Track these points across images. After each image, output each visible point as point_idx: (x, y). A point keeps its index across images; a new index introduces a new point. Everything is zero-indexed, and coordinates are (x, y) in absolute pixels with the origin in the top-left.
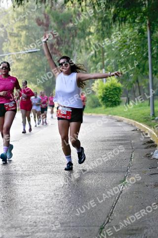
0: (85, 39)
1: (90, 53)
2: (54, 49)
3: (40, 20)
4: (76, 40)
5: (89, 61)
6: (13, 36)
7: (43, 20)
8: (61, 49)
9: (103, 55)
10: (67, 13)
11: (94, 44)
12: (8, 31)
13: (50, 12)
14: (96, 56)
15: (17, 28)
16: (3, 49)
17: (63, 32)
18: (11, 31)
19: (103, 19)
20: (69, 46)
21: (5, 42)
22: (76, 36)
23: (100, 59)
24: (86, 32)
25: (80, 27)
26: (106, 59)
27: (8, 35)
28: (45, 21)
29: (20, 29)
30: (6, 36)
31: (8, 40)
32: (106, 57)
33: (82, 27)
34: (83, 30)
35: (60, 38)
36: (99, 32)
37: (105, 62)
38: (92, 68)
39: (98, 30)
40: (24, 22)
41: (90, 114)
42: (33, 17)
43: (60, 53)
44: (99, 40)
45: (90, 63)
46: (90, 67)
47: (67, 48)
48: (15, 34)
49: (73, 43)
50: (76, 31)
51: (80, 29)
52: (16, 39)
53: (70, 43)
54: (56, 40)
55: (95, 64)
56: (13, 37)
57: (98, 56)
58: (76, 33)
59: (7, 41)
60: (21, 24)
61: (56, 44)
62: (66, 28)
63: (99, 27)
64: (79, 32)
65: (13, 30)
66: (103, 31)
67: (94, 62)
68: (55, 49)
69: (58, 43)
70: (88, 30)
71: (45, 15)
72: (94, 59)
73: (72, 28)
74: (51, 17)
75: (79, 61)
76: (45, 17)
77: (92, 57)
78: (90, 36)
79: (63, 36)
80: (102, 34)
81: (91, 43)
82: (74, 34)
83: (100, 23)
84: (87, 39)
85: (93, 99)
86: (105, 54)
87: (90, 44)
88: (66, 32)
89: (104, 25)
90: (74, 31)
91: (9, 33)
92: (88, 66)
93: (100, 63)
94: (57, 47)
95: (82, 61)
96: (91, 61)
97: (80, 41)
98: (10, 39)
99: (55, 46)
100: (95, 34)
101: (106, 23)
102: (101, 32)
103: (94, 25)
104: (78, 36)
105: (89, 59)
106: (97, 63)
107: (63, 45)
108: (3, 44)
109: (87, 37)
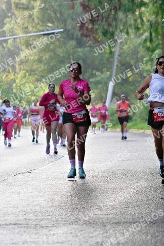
0: (134, 12)
1: (142, 34)
2: (85, 29)
4: (121, 15)
5: (141, 47)
6: (20, 8)
8: (97, 30)
11: (148, 21)
14: (151, 41)
16: (5, 29)
20: (109, 25)
21: (8, 17)
22: (120, 9)
23: (159, 44)
24: (136, 1)
27: (13, 6)
30: (9, 8)
31: (13, 14)
36: (156, 2)
38: (145, 59)
41: (142, 131)
43: (94, 35)
44: (157, 14)
45: (142, 51)
46: (143, 57)
47: (106, 27)
48: (23, 4)
49: (115, 19)
53: (110, 20)
55: (150, 53)
56: (21, 10)
57: (154, 39)
58: (120, 3)
59: (11, 17)
64: (125, 1)
67: (148, 49)
68: (87, 29)
69: (92, 21)
72: (148, 44)
75: (125, 47)
77: (145, 40)
78: (143, 9)
80: (161, 5)
81: (144, 19)
82: (117, 5)
84: (137, 13)
87: (142, 20)
92: (139, 55)
93: (157, 52)
94: (90, 26)
95: (129, 47)
96: (143, 47)
97: (127, 16)
98: (16, 13)
99: (87, 25)
100: (151, 5)
104: (123, 8)
105: (140, 44)
106: (153, 51)
107: (99, 22)
108: (5, 21)
109: (137, 10)
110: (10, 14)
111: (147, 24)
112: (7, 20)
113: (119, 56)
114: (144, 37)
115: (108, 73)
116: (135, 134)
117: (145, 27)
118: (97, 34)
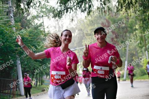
1: (137, 41)
2: (114, 41)
3: (104, 24)
4: (128, 34)
6: (88, 35)
7: (106, 24)
8: (118, 41)
9: (145, 42)
10: (120, 18)
11: (139, 36)
12: (85, 32)
13: (110, 18)
14: (141, 44)
15: (90, 30)
16: (83, 44)
17: (119, 30)
18: (87, 32)
19: (143, 20)
20: (123, 39)
21: (84, 39)
22: (127, 32)
23: (144, 45)
24: (133, 29)
25: (129, 26)
26: (147, 45)
27: (85, 34)
28: (107, 24)
29: (92, 31)
30: (84, 36)
31: (85, 38)
32: (147, 43)
33: (131, 26)
34: (131, 28)
35: (118, 34)
36: (141, 28)
37: (147, 46)
38: (139, 51)
39: (140, 27)
40: (94, 26)
41: (140, 80)
42: (99, 22)
43: (118, 43)
44: (141, 33)
45: (138, 49)
47: (122, 39)
48: (89, 33)
49: (126, 36)
50: (127, 28)
51: (129, 27)
52: (90, 37)
53: (124, 37)
54: (114, 35)
55: (141, 49)
57: (142, 43)
58: (127, 30)
59: (85, 39)
60: (92, 28)
61: (115, 38)
62: (121, 27)
63: (141, 25)
64: (129, 29)
65: (88, 31)
66: (144, 27)
67: (140, 47)
69: (116, 37)
70: (134, 28)
71: (107, 20)
72: (140, 45)
73: (124, 27)
74: (110, 21)
75: (131, 47)
76: (107, 22)
77: (139, 44)
78: (136, 31)
79: (119, 33)
80: (143, 29)
81: (137, 35)
83: (141, 22)
84: (134, 33)
85: (141, 71)
86: (147, 41)
87: (137, 36)
88: (121, 30)
89: (144, 24)
90: (126, 29)
91: (86, 33)
93: (144, 48)
94: (116, 40)
95: (132, 47)
96: (138, 46)
97: (130, 35)
98: (86, 37)
99: (114, 39)
100: (139, 30)
101: (145, 22)
102: (143, 28)
103: (138, 24)
104: (128, 32)
105: (136, 45)
106: (142, 48)
107: (119, 38)
108: (82, 41)
109: (134, 32)
110: (84, 38)
111: (138, 37)
112: (83, 40)
113: (129, 51)
114: (138, 42)
115: (125, 58)
116: (137, 81)
117: (138, 39)
118: (119, 43)
